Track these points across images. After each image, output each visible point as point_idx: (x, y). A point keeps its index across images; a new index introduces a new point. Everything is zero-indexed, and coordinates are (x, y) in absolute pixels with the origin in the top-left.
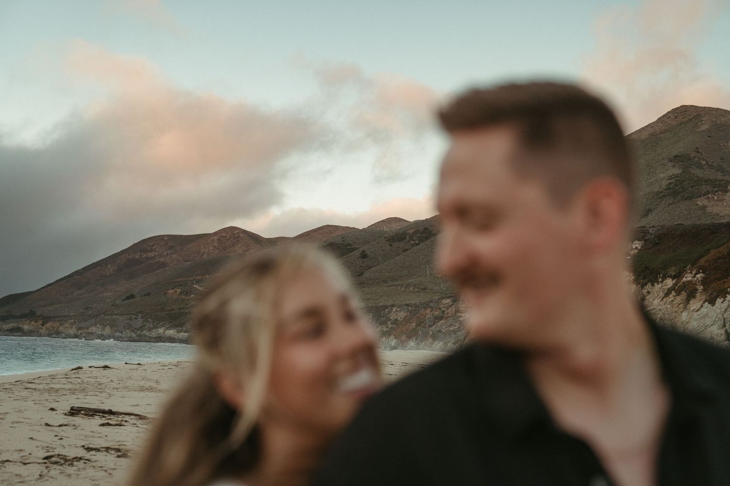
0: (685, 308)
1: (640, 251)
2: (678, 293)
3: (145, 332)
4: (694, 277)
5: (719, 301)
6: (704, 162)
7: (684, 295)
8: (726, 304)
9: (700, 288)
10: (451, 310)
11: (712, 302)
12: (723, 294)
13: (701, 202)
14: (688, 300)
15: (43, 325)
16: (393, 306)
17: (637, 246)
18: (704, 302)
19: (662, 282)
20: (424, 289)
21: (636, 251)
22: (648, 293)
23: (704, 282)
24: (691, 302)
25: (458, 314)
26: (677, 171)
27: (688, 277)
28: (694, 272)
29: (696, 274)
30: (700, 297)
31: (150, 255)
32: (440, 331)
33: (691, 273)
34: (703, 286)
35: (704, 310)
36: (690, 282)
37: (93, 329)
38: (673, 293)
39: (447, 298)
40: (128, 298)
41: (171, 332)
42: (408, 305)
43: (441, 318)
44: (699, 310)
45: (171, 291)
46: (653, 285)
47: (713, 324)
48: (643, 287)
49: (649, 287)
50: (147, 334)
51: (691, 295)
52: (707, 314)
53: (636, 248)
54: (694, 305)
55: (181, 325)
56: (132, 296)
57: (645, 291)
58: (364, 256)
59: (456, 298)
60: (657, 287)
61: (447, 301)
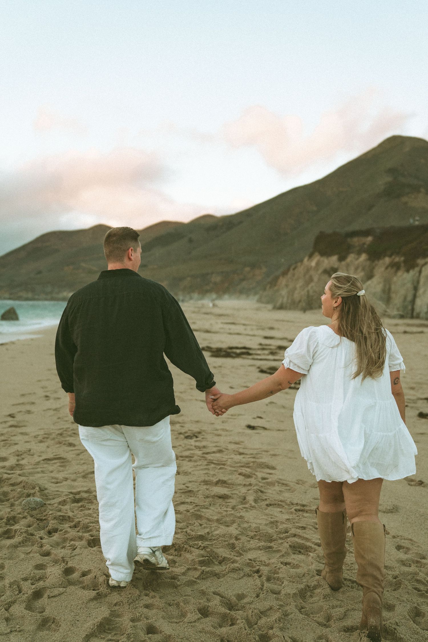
0: (396, 275)
1: (371, 242)
2: (393, 267)
3: (53, 295)
4: (400, 259)
5: (411, 271)
6: (406, 173)
7: (395, 269)
9: (403, 264)
10: (251, 274)
11: (408, 271)
12: (413, 267)
13: (405, 199)
14: (396, 272)
16: (212, 273)
18: (405, 271)
19: (383, 259)
20: (231, 261)
22: (376, 265)
23: (405, 262)
24: (398, 272)
25: (255, 277)
26: (390, 179)
27: (397, 259)
29: (401, 257)
30: (403, 269)
31: (48, 244)
32: (244, 288)
33: (399, 256)
35: (404, 276)
36: (398, 262)
37: (21, 294)
38: (391, 267)
39: (247, 266)
40: (37, 273)
42: (222, 272)
43: (244, 280)
44: (402, 276)
45: (66, 268)
46: (378, 260)
47: (408, 283)
48: (373, 261)
49: (376, 262)
50: (57, 296)
51: (398, 268)
52: (406, 278)
54: (400, 273)
56: (40, 272)
57: (374, 264)
58: (191, 241)
59: (253, 266)
60: (381, 262)
61: (247, 269)
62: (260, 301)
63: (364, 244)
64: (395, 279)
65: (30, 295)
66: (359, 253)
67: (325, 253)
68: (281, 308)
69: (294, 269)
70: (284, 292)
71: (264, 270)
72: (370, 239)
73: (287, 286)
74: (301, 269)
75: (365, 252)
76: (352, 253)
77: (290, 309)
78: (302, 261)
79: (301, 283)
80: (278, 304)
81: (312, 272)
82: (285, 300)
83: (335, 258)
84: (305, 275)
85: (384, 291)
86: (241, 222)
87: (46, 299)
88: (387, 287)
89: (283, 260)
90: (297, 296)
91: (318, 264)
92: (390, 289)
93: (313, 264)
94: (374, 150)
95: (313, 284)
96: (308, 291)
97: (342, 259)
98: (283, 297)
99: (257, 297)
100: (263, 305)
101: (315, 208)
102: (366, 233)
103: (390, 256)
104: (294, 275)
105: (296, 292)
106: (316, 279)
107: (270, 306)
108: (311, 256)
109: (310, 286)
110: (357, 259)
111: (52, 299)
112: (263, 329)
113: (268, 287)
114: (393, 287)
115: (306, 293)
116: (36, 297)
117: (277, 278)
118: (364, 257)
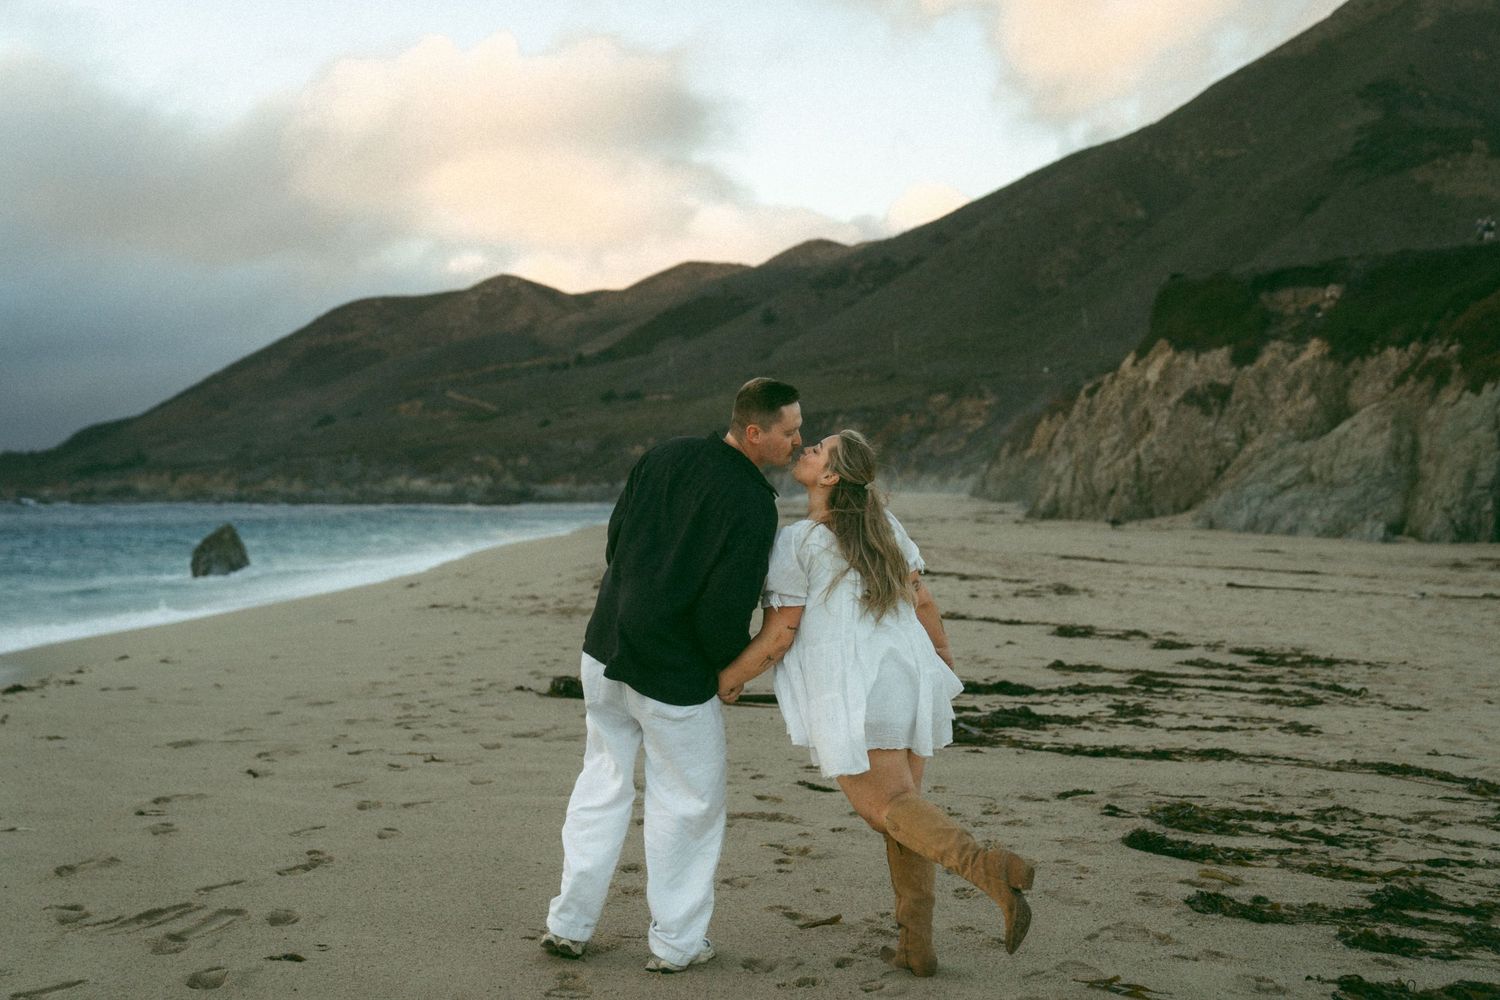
0: (1432, 402)
1: (1338, 301)
2: (1421, 378)
3: (367, 486)
4: (1445, 350)
5: (1488, 387)
6: (1425, 95)
7: (1429, 381)
8: (1496, 394)
9: (1457, 367)
10: (950, 415)
11: (1476, 389)
12: (1491, 375)
13: (1420, 174)
14: (1436, 391)
15: (173, 479)
16: (836, 413)
17: (1334, 292)
18: (1464, 389)
19: (1379, 353)
20: (892, 377)
21: (1332, 303)
22: (1356, 373)
23: (1463, 358)
24: (1442, 391)
25: (963, 422)
26: (1372, 115)
27: (1436, 352)
28: (1445, 343)
29: (1449, 346)
30: (1456, 384)
31: (350, 337)
32: (931, 455)
33: (1440, 343)
34: (1462, 363)
35: (1464, 403)
36: (1439, 360)
37: (271, 484)
38: (1412, 378)
39: (940, 391)
40: (321, 423)
41: (420, 484)
42: (865, 409)
43: (931, 430)
44: (1453, 404)
45: (404, 407)
46: (1363, 359)
47: (1478, 426)
48: (1346, 363)
49: (1356, 363)
50: (377, 488)
51: (1442, 380)
52: (1469, 409)
53: (1332, 298)
54: (1448, 395)
55: (437, 469)
56: (328, 420)
57: (1350, 371)
58: (769, 319)
59: (957, 391)
60: (1372, 363)
61: (940, 398)
62: (979, 492)
63: (1316, 308)
64: (1432, 413)
65: (298, 487)
66: (1300, 338)
67: (1188, 342)
68: (1053, 513)
69: (1091, 393)
70: (1061, 465)
71: (990, 400)
72: (1333, 291)
73: (1070, 445)
74: (1113, 394)
75: (1316, 333)
76: (1276, 338)
77: (1081, 516)
78: (1114, 367)
79: (1113, 436)
80: (1042, 505)
81: (1147, 401)
82: (1065, 488)
83: (1220, 356)
84: (1125, 413)
85: (1395, 454)
86: (914, 262)
87: (346, 501)
88: (1407, 438)
89: (1046, 370)
90: (1101, 476)
91: (1166, 375)
92: (1415, 447)
93: (1153, 375)
94: (1320, 27)
95: (1152, 437)
96: (1138, 459)
97: (1244, 356)
98: (1059, 480)
99: (971, 481)
100: (994, 506)
101: (1140, 213)
102: (1320, 275)
103: (1402, 344)
104: (1091, 411)
105: (1100, 462)
106: (1161, 420)
107: (1015, 510)
108: (1143, 352)
109: (1143, 444)
110: (1297, 354)
111: (363, 499)
112: (1034, 594)
113: (1005, 452)
114: (1425, 440)
115: (1133, 468)
116: (318, 492)
117: (1033, 423)
118: (1314, 348)
